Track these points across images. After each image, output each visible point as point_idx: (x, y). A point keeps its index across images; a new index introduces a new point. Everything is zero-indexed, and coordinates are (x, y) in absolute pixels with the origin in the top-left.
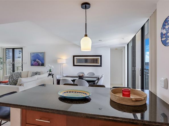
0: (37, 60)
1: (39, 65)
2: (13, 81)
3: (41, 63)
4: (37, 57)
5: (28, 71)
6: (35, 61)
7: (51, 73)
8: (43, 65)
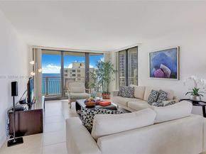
0: (162, 66)
1: (165, 76)
2: (88, 117)
3: (169, 71)
4: (163, 60)
5: (145, 88)
6: (157, 67)
7: (198, 99)
8: (174, 76)
